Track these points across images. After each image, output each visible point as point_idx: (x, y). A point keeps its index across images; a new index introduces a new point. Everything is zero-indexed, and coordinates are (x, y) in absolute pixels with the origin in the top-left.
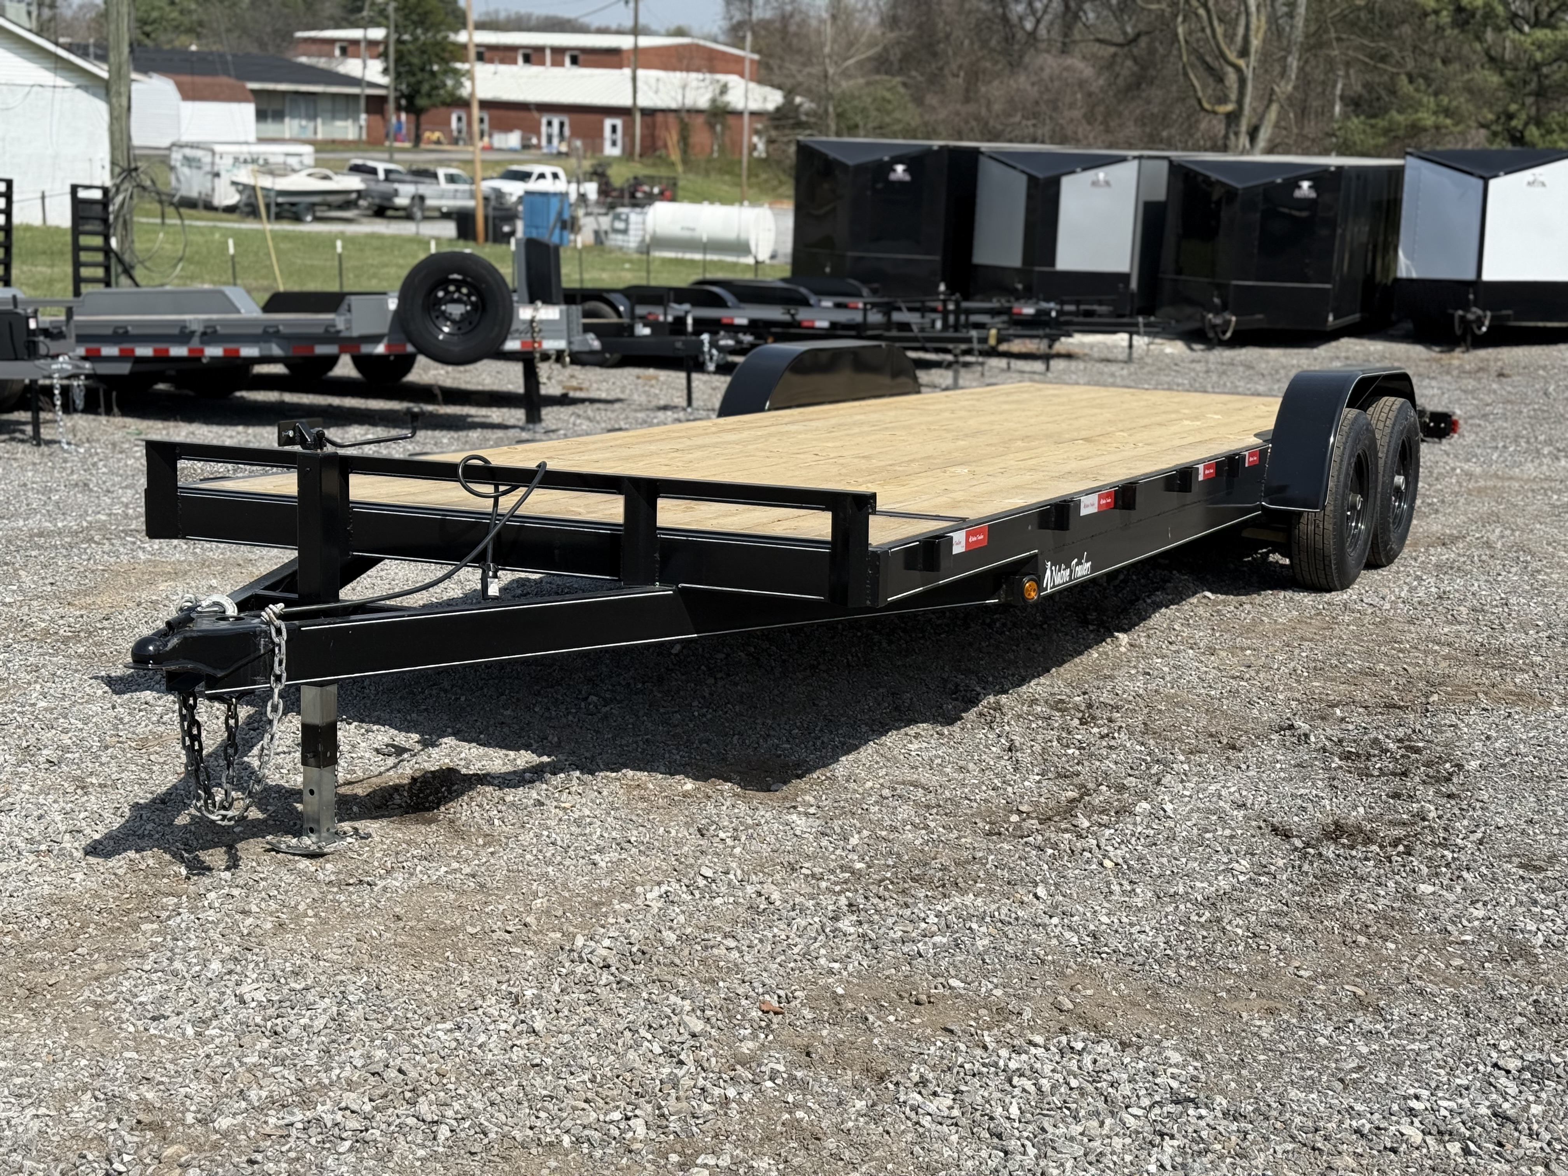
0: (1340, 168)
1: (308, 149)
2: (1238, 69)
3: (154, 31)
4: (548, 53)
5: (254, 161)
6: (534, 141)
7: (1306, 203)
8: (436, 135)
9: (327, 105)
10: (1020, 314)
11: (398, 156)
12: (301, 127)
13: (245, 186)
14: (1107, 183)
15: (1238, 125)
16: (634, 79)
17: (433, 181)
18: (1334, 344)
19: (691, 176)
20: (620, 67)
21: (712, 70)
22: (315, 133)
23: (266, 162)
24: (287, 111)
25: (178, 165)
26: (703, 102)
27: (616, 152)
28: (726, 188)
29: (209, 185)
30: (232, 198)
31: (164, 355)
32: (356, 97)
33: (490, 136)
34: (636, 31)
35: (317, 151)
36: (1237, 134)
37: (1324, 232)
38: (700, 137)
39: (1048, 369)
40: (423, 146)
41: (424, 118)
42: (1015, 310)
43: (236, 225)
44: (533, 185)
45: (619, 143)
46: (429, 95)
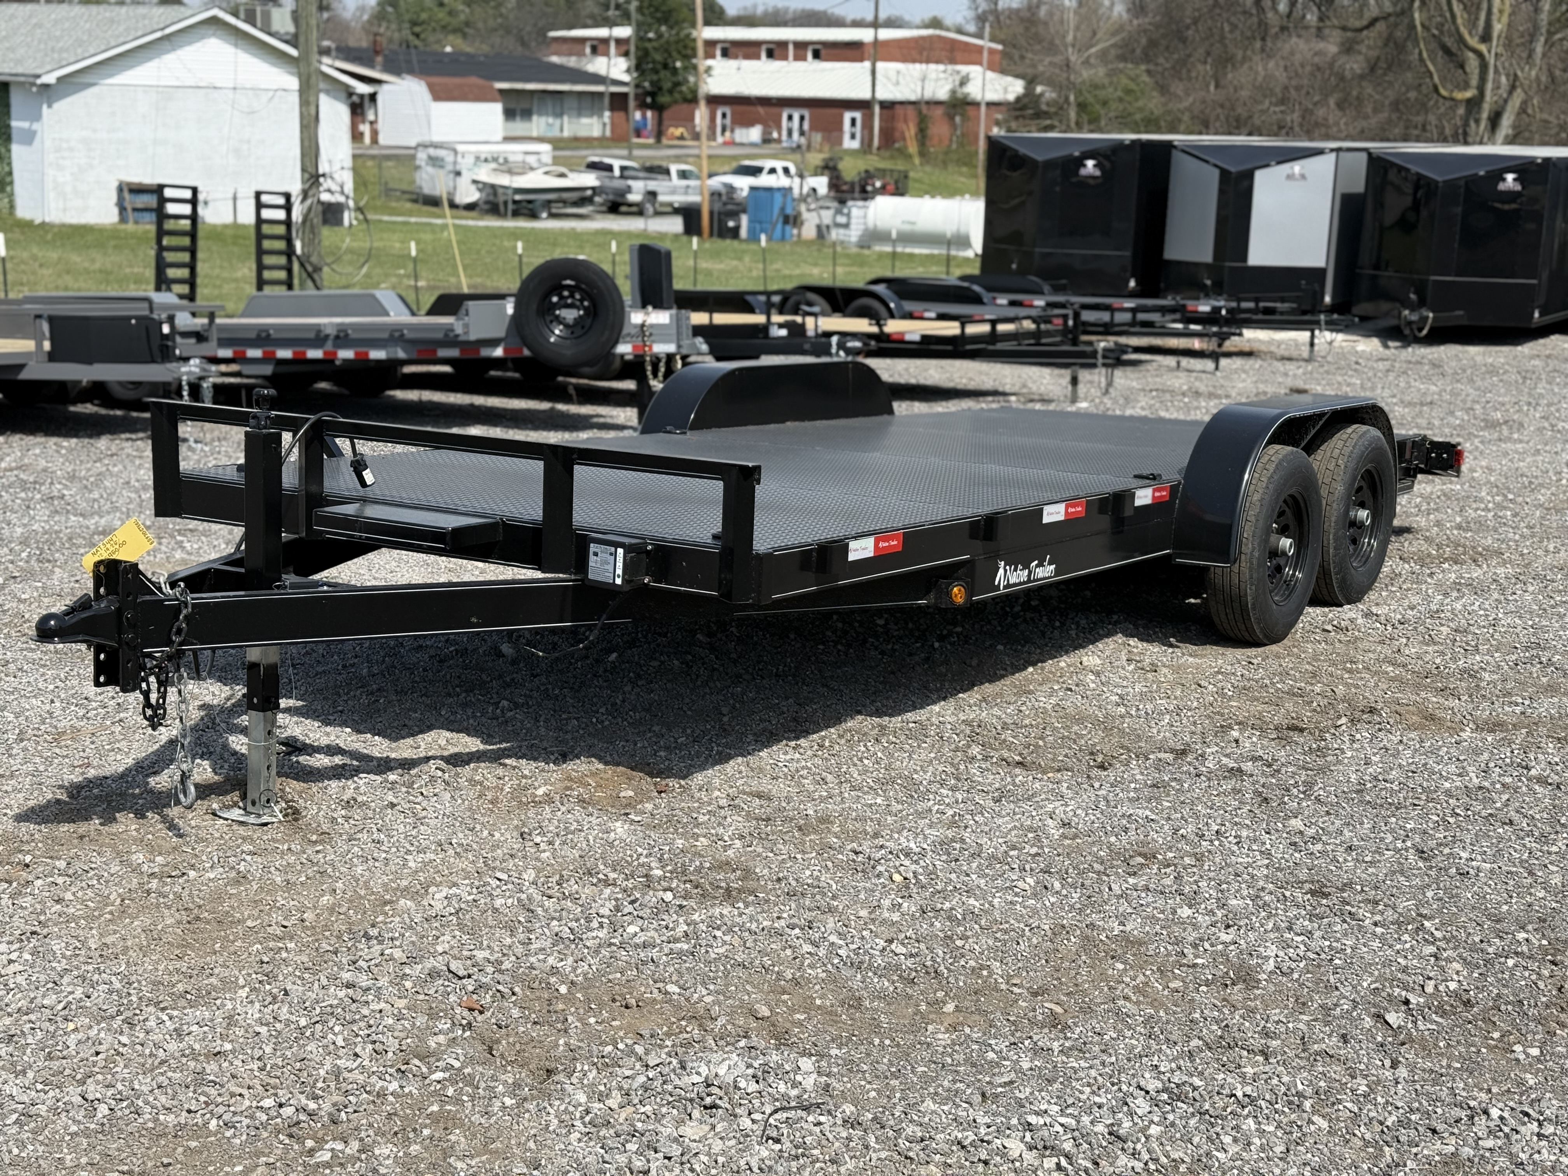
0: (1547, 160)
1: (546, 148)
2: (1480, 55)
3: (424, 31)
4: (791, 47)
5: (495, 160)
6: (775, 135)
7: (1511, 196)
8: (678, 131)
9: (573, 102)
10: (1196, 312)
11: (636, 153)
12: (548, 125)
13: (485, 184)
14: (1303, 177)
15: (1479, 112)
16: (873, 72)
17: (666, 177)
18: (1542, 341)
19: (928, 168)
20: (861, 60)
21: (953, 61)
22: (562, 130)
23: (506, 161)
24: (535, 109)
25: (423, 164)
26: (943, 94)
27: (855, 144)
28: (963, 179)
29: (451, 184)
30: (472, 196)
31: (300, 357)
32: (600, 95)
33: (732, 131)
34: (875, 24)
35: (555, 148)
36: (1477, 121)
37: (1531, 226)
38: (939, 129)
39: (1217, 368)
40: (665, 141)
41: (666, 114)
42: (1190, 308)
43: (471, 223)
44: (764, 180)
45: (858, 136)
46: (671, 92)
